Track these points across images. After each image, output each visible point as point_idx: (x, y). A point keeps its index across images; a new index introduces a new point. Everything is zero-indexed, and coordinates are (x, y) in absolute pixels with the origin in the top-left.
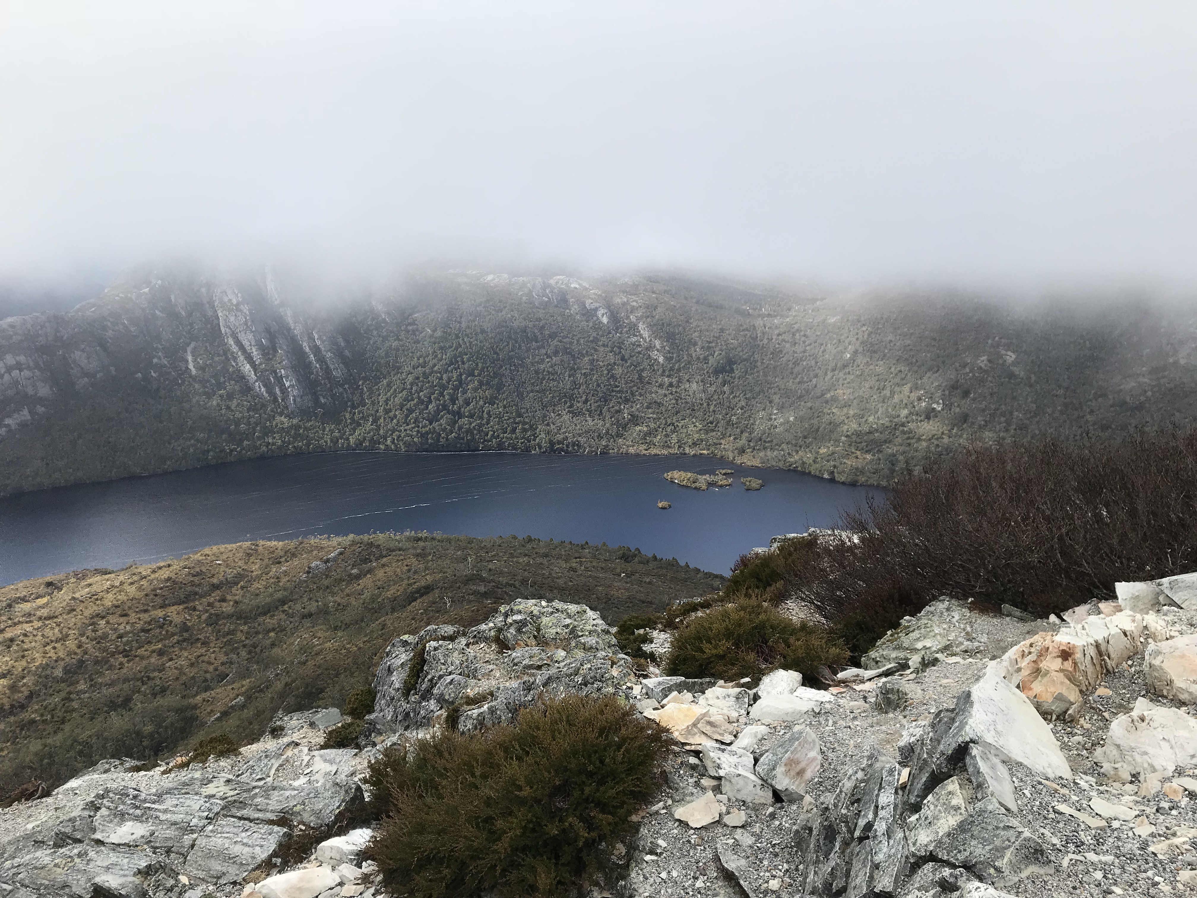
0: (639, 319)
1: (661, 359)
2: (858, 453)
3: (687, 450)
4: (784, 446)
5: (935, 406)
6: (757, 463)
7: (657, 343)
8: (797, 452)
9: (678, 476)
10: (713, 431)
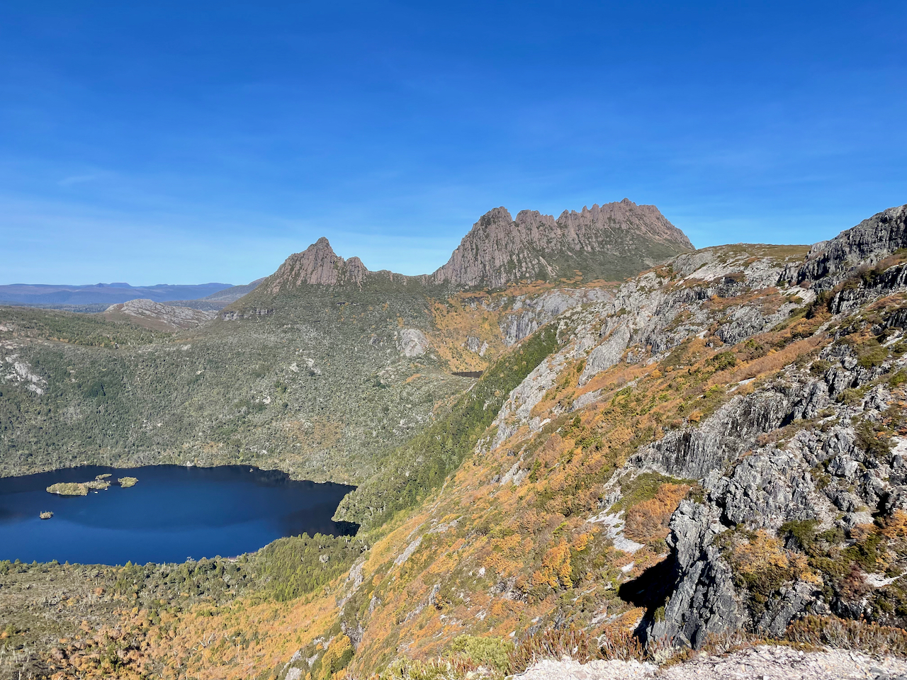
0: (15, 360)
1: (39, 391)
2: (213, 443)
3: (68, 464)
4: (154, 447)
5: (264, 401)
6: (132, 464)
7: (35, 378)
8: (165, 450)
9: (57, 488)
10: (90, 444)
